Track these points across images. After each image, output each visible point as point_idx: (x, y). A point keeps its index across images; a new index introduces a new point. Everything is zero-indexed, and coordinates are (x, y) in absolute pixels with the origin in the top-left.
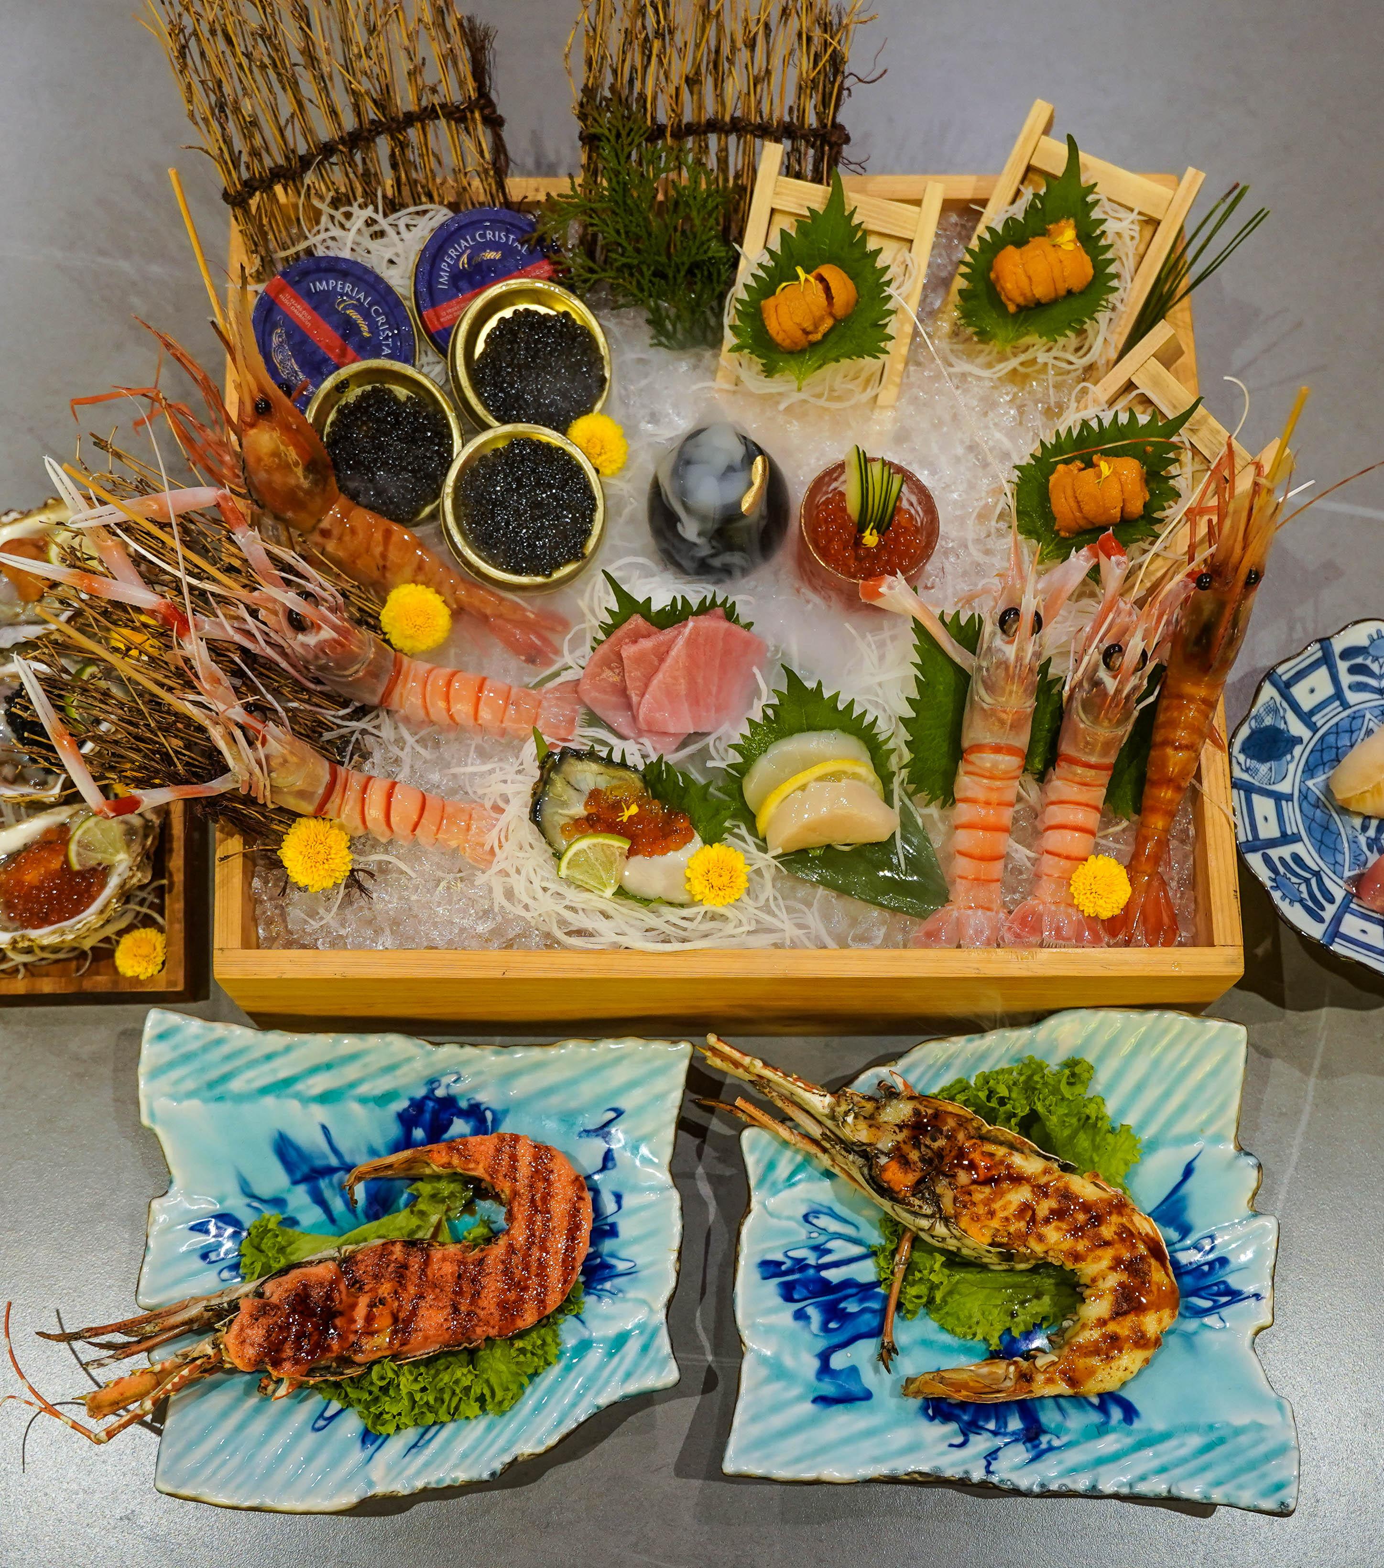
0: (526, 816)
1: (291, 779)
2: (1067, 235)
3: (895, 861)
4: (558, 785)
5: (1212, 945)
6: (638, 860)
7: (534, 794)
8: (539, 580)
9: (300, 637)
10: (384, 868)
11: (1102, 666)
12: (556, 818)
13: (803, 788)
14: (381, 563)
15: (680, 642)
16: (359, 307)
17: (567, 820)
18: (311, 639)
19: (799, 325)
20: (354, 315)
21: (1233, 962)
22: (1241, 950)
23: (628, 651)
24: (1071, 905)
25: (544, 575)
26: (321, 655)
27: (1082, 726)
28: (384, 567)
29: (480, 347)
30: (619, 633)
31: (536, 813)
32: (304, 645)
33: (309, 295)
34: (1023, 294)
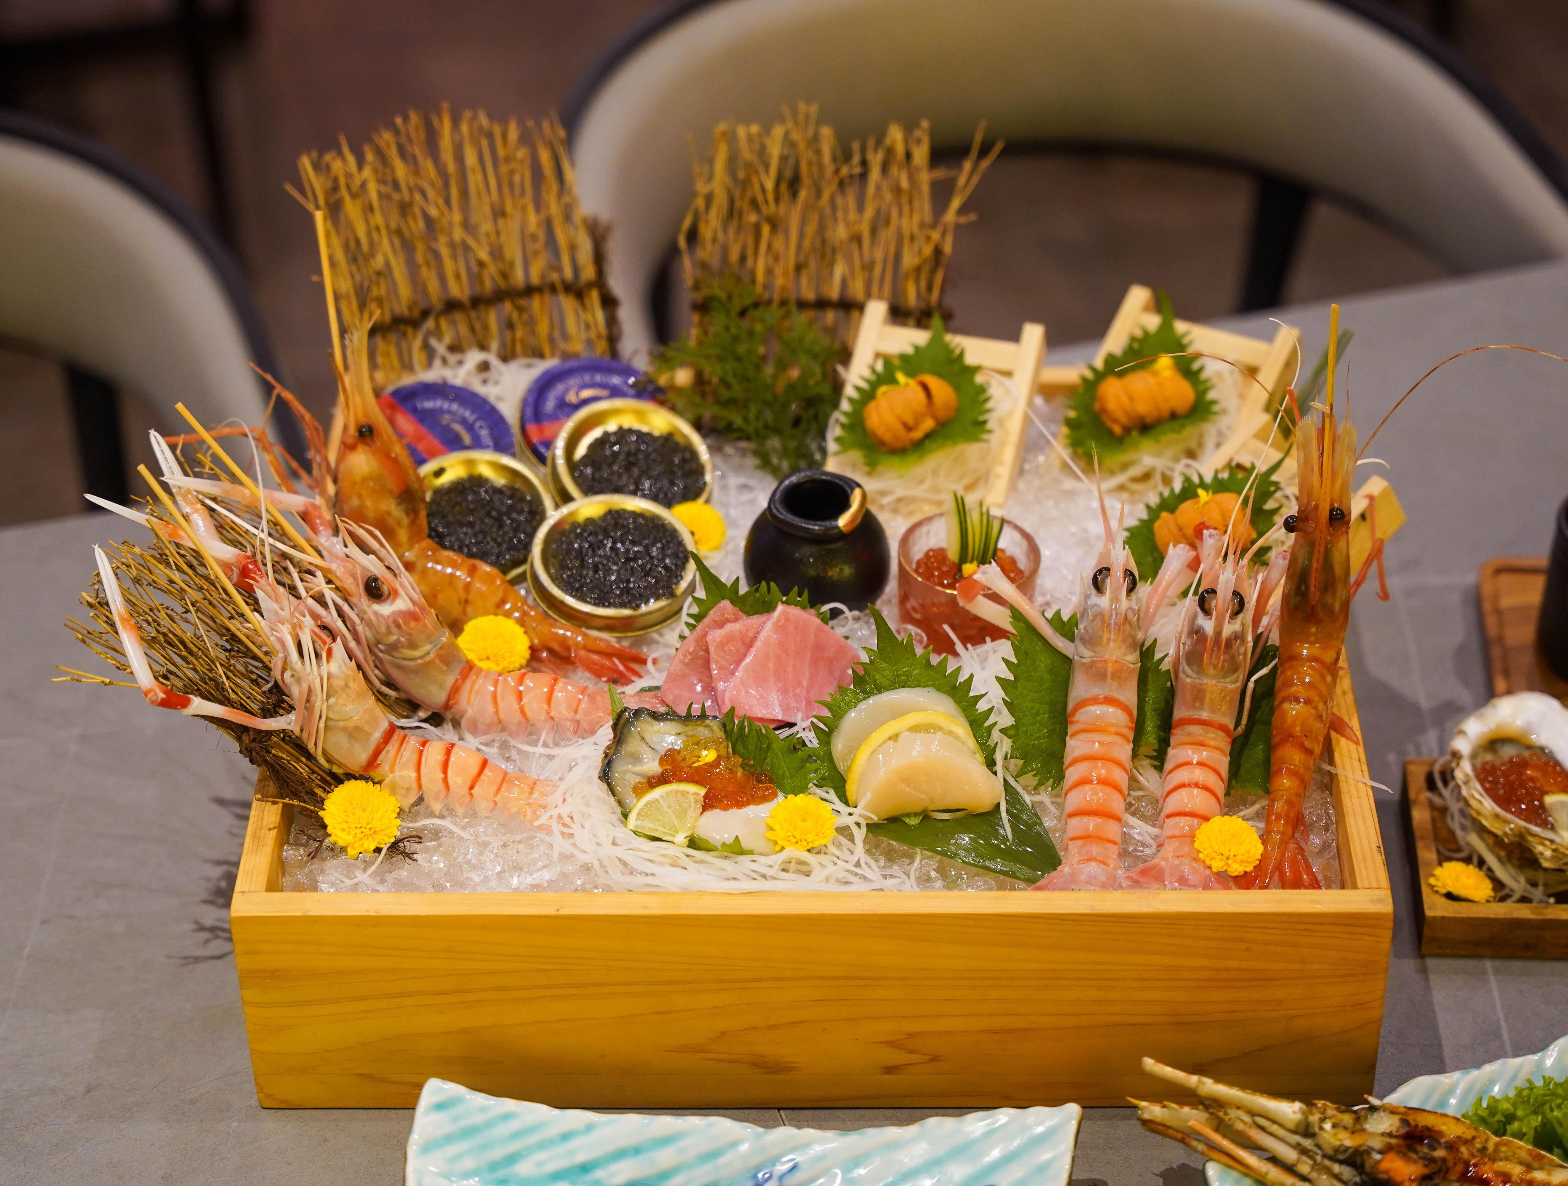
0: (596, 773)
1: (349, 708)
2: (1165, 362)
3: (1002, 832)
4: (633, 745)
5: (1355, 887)
6: (715, 814)
7: (606, 755)
8: (626, 612)
9: (376, 607)
10: (436, 834)
11: (1200, 614)
12: (628, 777)
13: (895, 737)
14: (463, 596)
15: (769, 625)
16: (464, 422)
17: (638, 779)
18: (385, 609)
19: (899, 418)
20: (458, 428)
21: (1380, 901)
22: (1389, 892)
23: (715, 636)
24: (1196, 860)
25: (632, 608)
26: (394, 630)
27: (1188, 680)
28: (466, 601)
29: (581, 451)
30: (707, 620)
31: (606, 776)
32: (376, 613)
33: (415, 411)
34: (1126, 413)
